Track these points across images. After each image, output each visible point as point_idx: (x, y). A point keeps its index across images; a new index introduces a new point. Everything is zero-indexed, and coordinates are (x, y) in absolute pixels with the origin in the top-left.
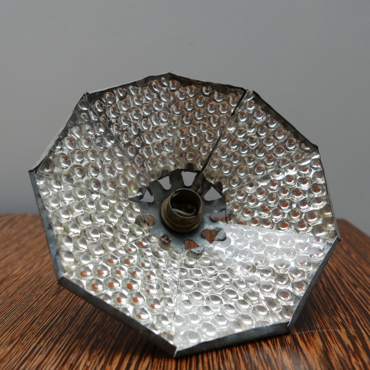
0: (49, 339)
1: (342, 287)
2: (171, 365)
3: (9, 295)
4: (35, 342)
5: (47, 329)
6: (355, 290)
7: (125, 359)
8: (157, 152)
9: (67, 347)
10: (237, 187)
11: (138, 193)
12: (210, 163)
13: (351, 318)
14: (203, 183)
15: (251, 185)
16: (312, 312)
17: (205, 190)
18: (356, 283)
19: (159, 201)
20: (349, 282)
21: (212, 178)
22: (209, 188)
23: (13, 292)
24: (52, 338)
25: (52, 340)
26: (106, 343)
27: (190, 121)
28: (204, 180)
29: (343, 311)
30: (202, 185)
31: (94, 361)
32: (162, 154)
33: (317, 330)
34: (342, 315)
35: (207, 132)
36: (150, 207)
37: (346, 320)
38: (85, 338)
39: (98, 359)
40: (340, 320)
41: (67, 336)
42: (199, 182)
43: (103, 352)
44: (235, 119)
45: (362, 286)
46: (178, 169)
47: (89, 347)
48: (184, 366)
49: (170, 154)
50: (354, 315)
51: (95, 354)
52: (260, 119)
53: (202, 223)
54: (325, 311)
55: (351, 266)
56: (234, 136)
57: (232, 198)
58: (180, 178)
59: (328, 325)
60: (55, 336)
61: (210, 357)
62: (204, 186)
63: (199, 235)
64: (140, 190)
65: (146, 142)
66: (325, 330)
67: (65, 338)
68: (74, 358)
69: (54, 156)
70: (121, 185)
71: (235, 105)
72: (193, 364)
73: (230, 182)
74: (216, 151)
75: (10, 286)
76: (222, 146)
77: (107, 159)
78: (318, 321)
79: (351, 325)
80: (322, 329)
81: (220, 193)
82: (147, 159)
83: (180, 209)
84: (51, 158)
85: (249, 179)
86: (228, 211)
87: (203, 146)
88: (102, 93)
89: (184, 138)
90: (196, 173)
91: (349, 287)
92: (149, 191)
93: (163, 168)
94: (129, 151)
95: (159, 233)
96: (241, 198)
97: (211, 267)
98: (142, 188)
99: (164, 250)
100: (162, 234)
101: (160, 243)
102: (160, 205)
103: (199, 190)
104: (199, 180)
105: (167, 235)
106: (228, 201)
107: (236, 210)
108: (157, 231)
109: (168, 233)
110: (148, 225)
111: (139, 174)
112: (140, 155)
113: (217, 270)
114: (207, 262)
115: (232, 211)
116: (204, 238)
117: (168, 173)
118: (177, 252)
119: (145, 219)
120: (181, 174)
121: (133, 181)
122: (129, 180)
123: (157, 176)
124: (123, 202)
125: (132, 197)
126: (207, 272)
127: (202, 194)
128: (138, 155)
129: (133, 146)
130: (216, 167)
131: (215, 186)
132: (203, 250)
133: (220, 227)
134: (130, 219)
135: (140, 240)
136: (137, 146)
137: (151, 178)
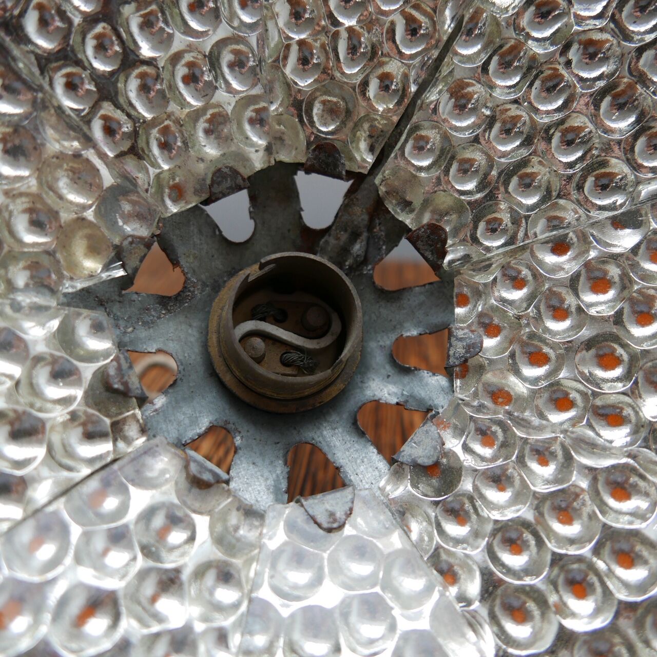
8: (190, 92)
10: (501, 250)
11: (107, 266)
14: (371, 220)
17: (380, 249)
19: (204, 285)
21: (407, 205)
22: (393, 242)
28: (378, 207)
30: (370, 227)
32: (213, 101)
35: (403, 13)
36: (169, 311)
42: (360, 215)
46: (280, 164)
49: (249, 100)
53: (361, 367)
56: (511, 33)
57: (479, 293)
58: (291, 194)
62: (376, 229)
63: (345, 416)
64: (118, 255)
65: (139, 48)
70: (20, 242)
73: (476, 228)
74: (432, 96)
76: (458, 75)
81: (436, 267)
82: (148, 125)
83: (279, 321)
85: (554, 223)
86: (460, 344)
87: (380, 71)
89: (303, 36)
90: (348, 180)
92: (163, 247)
93: (218, 160)
94: (59, 90)
95: (194, 421)
96: (516, 295)
97: (377, 589)
98: (126, 243)
99: (195, 512)
100: (204, 423)
101: (184, 483)
102: (210, 299)
103: (358, 248)
104: (357, 210)
105: (227, 422)
106: (463, 301)
107: (489, 343)
108: (187, 410)
109: (230, 415)
110: (142, 401)
111: (111, 188)
112: (117, 106)
113: (397, 612)
114: (362, 569)
115: (475, 348)
116: (361, 434)
117: (239, 181)
118: (251, 513)
119: (125, 384)
120: (294, 183)
121: (83, 219)
122: (66, 216)
123: (197, 192)
124: (28, 316)
125: (79, 285)
126: (358, 632)
127: (365, 261)
128: (107, 109)
129: (84, 68)
130: (425, 163)
131: (418, 237)
132: (351, 510)
133: (422, 393)
134: (54, 392)
135: (94, 484)
136: (100, 66)
137: (169, 203)
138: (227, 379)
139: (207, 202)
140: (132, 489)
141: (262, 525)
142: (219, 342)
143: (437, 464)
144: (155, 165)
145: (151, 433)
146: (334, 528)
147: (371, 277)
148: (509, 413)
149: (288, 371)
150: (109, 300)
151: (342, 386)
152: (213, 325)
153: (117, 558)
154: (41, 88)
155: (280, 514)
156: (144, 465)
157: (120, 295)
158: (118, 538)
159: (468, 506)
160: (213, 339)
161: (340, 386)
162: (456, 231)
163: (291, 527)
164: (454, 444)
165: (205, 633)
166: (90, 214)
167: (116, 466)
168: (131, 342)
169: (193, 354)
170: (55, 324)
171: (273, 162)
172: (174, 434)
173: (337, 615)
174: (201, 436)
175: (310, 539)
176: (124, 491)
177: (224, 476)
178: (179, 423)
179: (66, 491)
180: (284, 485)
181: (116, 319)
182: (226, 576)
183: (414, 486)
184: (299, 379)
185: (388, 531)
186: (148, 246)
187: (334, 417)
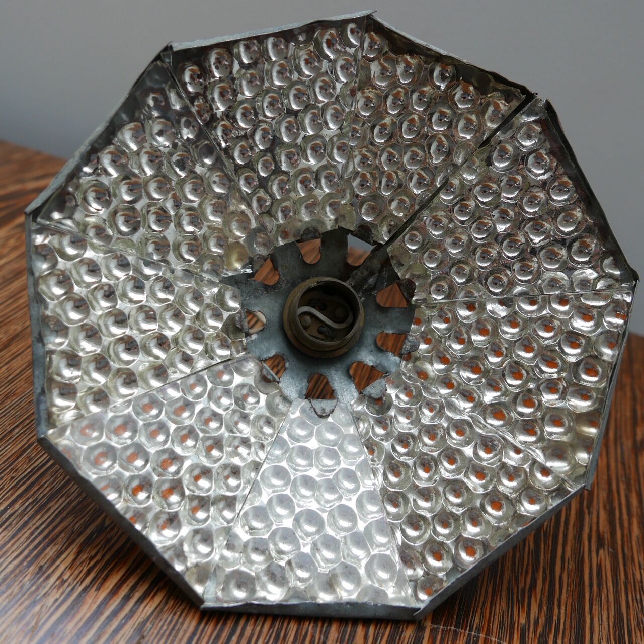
0: (30, 500)
1: (575, 537)
2: (190, 624)
3: (10, 378)
4: (8, 498)
5: (37, 475)
6: (594, 555)
7: (125, 585)
8: (302, 189)
9: (50, 528)
10: (441, 301)
11: (244, 267)
12: (404, 237)
13: (546, 621)
14: (382, 267)
15: (470, 307)
16: (485, 584)
17: (383, 284)
18: (607, 536)
19: (288, 282)
20: (594, 528)
21: (401, 265)
22: (390, 282)
23: (17, 372)
24: (36, 499)
25: (35, 501)
26: (112, 538)
27: (388, 137)
28: (387, 262)
29: (541, 599)
30: (380, 271)
31: (77, 572)
32: (313, 193)
33: (469, 631)
34: (534, 609)
35: (417, 171)
36: (267, 292)
37: (534, 623)
38: (85, 515)
39: (85, 569)
40: (523, 621)
41: (61, 501)
42: (376, 264)
43: (98, 558)
44: (485, 156)
45: (613, 549)
46: (341, 228)
47: (81, 539)
48: (209, 633)
49: (330, 196)
50: (555, 618)
51: (84, 558)
52: (539, 174)
53: (359, 343)
54: (508, 589)
55: (622, 487)
58: (343, 244)
59: (495, 626)
60: (42, 495)
61: (258, 629)
62: (384, 273)
64: (251, 262)
65: (282, 166)
66: (482, 636)
67: (55, 506)
68: (51, 554)
69: (78, 187)
70: (209, 249)
71: (495, 126)
72: (225, 634)
73: (431, 287)
75: (19, 355)
77: (191, 197)
78: (481, 609)
79: (537, 641)
80: (479, 632)
81: (408, 301)
83: (321, 310)
84: (71, 189)
85: (469, 294)
86: (409, 344)
87: (400, 198)
88: (204, 51)
89: (365, 172)
90: (373, 245)
91: (586, 543)
92: (272, 261)
93: (309, 222)
94: (242, 182)
95: (268, 350)
96: (443, 326)
97: (336, 448)
98: (256, 258)
99: (261, 392)
100: (273, 353)
101: (258, 378)
102: (289, 291)
103: (371, 280)
104: (375, 261)
105: (284, 354)
106: (418, 322)
107: (423, 346)
108: (266, 344)
109: (286, 352)
110: (248, 335)
111: (254, 229)
112: (266, 191)
113: (342, 458)
114: (331, 437)
115: (415, 347)
116: (350, 377)
117: (317, 235)
118: (286, 400)
119: (242, 325)
120: (346, 238)
121: (239, 243)
122: (231, 240)
123: (294, 236)
124: (206, 286)
125: (230, 274)
126: (322, 461)
127: (374, 288)
128: (262, 193)
129: (255, 172)
130: (414, 248)
131: (402, 284)
132: (333, 410)
133: (386, 364)
134: (211, 322)
135: (221, 367)
136: (263, 174)
137: (280, 239)
138: (289, 333)
139: (299, 241)
140: (235, 374)
141: (290, 406)
142: (289, 314)
143: (380, 399)
144: (277, 220)
145: (247, 351)
146: (323, 416)
147: (375, 297)
148: (422, 384)
149: (320, 336)
150: (241, 282)
151: (346, 350)
152: (288, 305)
153: (225, 401)
154: (234, 180)
155: (299, 404)
156: (242, 365)
157: (246, 280)
158: (227, 393)
159: (388, 421)
160: (286, 312)
161: (345, 350)
162: (420, 286)
163: (303, 411)
164: (392, 392)
165: (255, 442)
166: (241, 241)
167: (230, 362)
168: (247, 305)
169: (275, 317)
170: (216, 290)
171: (337, 228)
172: (258, 354)
173: (314, 453)
174: (270, 358)
175: (311, 418)
176: (232, 374)
177: (278, 380)
178: (261, 349)
179: (208, 368)
180: (305, 392)
181: (242, 292)
182: (269, 422)
183: (368, 408)
184: (323, 342)
185: (349, 425)
186: (265, 260)
187: (339, 365)
